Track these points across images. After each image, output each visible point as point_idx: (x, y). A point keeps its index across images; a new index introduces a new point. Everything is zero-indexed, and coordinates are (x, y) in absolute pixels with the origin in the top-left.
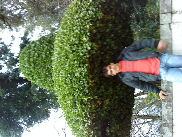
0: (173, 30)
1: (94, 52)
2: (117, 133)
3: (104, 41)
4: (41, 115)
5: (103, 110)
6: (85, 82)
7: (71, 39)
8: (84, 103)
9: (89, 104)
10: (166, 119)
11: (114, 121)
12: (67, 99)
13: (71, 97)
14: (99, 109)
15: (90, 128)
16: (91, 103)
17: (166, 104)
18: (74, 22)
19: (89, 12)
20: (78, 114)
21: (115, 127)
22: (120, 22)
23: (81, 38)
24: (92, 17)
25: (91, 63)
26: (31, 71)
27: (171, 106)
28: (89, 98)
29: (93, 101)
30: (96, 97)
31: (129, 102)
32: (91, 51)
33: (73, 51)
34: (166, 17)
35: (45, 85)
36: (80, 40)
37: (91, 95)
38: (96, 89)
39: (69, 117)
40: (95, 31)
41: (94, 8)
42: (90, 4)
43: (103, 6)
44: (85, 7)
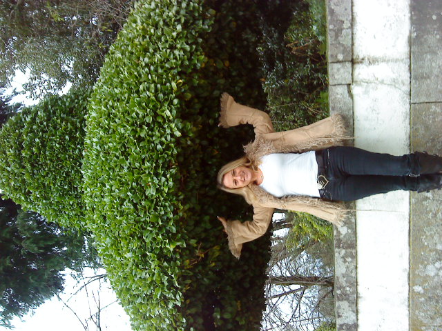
0: (356, 98)
1: (189, 143)
2: (238, 319)
3: (209, 117)
4: (42, 286)
5: (207, 269)
6: (169, 209)
7: (133, 111)
8: (166, 256)
9: (179, 257)
10: (344, 284)
11: (231, 292)
12: (124, 249)
13: (135, 245)
14: (200, 268)
15: (178, 311)
16: (181, 256)
17: (343, 252)
18: (138, 72)
19: (177, 52)
20: (152, 281)
21: (232, 306)
22: (240, 75)
23: (158, 111)
24: (182, 63)
25: (182, 166)
26: (24, 181)
27: (355, 257)
28: (178, 244)
29: (188, 252)
30: (193, 242)
31: (261, 251)
32: (183, 141)
33: (140, 139)
34: (342, 71)
35: (58, 213)
36: (156, 115)
37: (183, 237)
38: (192, 223)
39: (128, 290)
40: (189, 96)
41: (187, 44)
42: (178, 34)
43: (206, 41)
44: (167, 41)
